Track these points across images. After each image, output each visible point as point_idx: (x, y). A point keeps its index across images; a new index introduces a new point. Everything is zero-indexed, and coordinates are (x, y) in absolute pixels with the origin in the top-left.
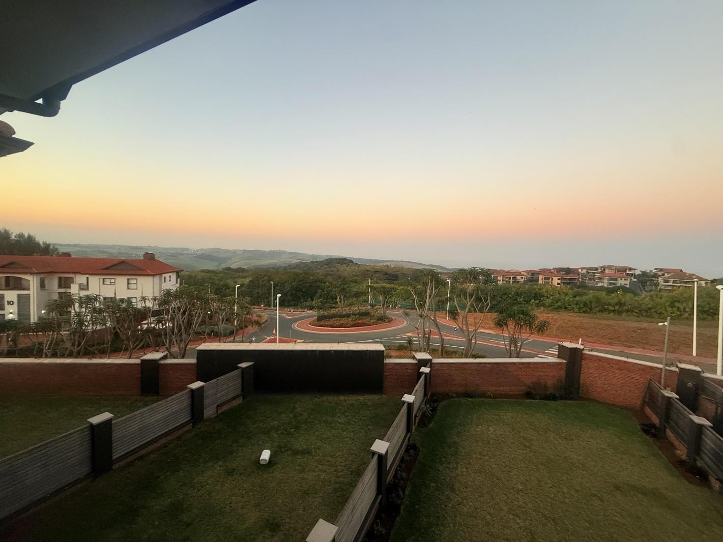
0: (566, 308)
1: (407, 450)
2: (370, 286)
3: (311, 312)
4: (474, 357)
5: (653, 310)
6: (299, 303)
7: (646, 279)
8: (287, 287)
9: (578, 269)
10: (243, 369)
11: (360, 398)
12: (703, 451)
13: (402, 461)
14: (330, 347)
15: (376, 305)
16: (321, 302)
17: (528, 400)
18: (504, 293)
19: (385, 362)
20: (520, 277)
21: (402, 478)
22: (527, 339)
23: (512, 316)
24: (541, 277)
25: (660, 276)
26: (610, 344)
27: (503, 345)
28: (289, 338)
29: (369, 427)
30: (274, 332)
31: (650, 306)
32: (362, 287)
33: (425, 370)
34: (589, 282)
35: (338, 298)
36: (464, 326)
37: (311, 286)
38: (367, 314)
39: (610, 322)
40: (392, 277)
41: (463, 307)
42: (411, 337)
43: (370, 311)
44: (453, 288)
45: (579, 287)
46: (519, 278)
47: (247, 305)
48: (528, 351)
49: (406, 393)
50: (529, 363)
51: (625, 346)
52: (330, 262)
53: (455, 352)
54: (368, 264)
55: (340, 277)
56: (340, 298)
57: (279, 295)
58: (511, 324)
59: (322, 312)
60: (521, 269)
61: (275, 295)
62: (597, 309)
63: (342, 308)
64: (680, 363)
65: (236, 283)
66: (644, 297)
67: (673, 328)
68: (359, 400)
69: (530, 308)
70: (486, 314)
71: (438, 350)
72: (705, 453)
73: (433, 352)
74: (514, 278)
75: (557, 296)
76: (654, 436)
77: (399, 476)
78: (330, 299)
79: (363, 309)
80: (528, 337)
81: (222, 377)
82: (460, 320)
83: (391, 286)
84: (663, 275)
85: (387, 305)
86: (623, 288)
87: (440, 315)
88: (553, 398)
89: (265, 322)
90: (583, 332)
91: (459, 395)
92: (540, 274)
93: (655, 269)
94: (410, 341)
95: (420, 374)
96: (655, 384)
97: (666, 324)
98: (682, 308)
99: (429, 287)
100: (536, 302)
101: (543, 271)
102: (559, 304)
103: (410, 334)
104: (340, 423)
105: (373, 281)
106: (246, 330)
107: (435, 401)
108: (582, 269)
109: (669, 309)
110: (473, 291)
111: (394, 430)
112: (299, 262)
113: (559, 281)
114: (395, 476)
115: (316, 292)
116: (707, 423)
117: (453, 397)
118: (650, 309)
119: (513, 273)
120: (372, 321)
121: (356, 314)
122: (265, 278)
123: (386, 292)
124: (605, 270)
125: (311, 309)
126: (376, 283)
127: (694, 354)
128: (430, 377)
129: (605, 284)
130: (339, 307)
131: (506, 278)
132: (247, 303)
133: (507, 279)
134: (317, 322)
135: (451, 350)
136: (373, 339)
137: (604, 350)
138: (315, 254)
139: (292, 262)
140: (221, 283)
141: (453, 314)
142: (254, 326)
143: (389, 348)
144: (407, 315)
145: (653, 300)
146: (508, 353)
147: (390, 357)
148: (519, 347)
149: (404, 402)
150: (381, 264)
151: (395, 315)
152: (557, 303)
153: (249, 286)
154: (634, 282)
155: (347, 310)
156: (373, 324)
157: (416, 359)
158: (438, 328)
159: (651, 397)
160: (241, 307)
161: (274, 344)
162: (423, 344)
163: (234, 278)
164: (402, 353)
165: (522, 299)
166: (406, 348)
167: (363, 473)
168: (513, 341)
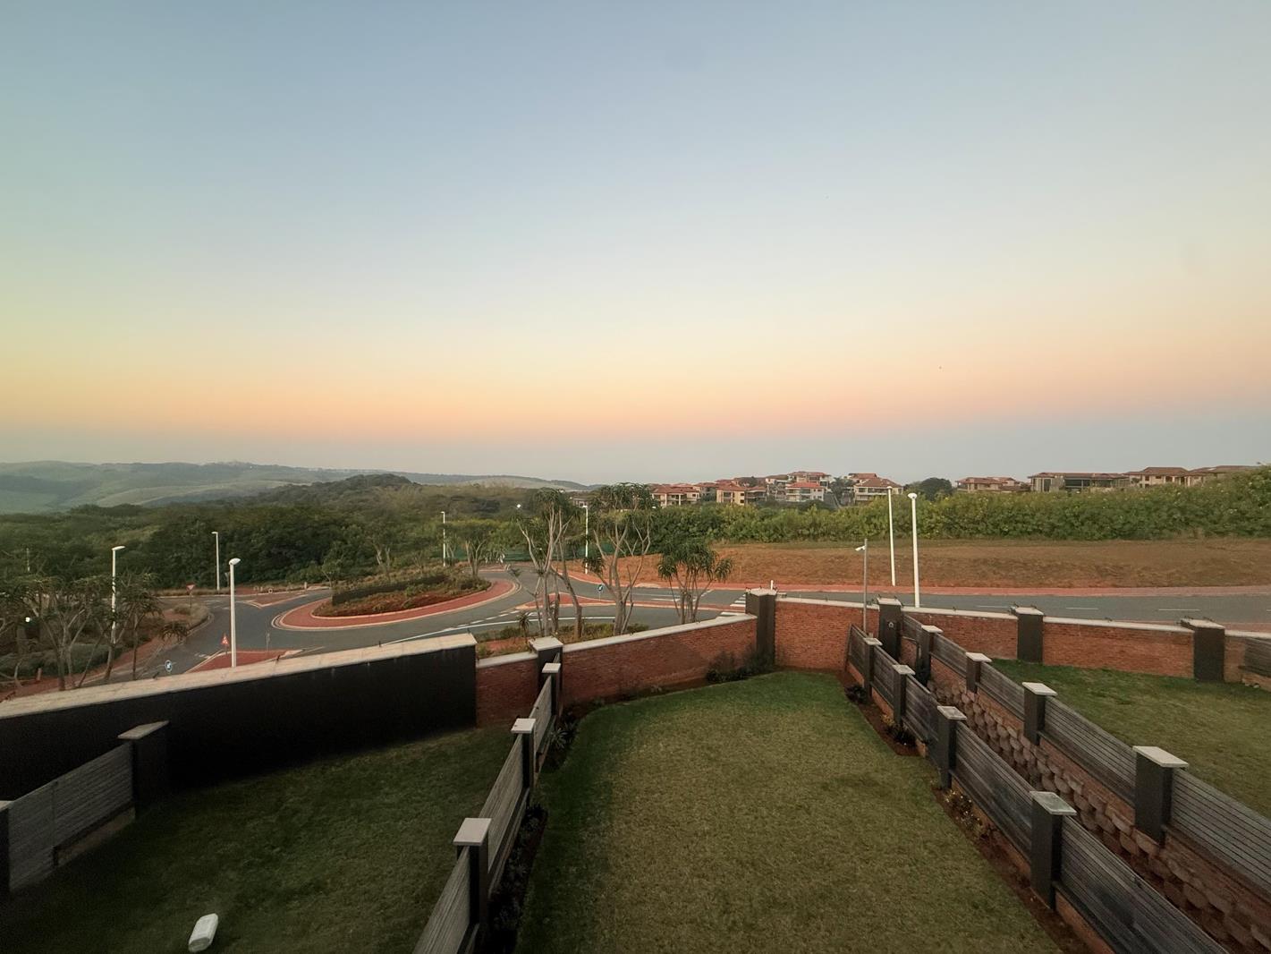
0: (752, 537)
1: (525, 821)
2: (445, 527)
3: (318, 587)
4: (631, 630)
5: (850, 531)
6: (289, 572)
7: (841, 489)
8: (257, 542)
9: (764, 479)
10: (135, 744)
11: (432, 746)
12: (908, 709)
13: (517, 844)
14: (362, 656)
15: (458, 561)
16: (341, 565)
17: (711, 686)
18: (670, 520)
19: (477, 666)
20: (692, 494)
21: (517, 877)
22: (705, 591)
23: (682, 557)
24: (719, 493)
25: (855, 484)
26: (807, 583)
27: (672, 603)
28: (264, 649)
29: (450, 798)
30: (225, 641)
31: (846, 525)
32: (430, 528)
33: (552, 667)
34: (780, 496)
35: (379, 553)
36: (613, 581)
37: (315, 535)
38: (440, 579)
39: (805, 552)
40: (488, 505)
41: (610, 551)
42: (525, 611)
43: (446, 573)
44: (592, 519)
45: (768, 504)
46: (690, 495)
47: (145, 590)
48: (707, 609)
49: (519, 717)
50: (708, 628)
51: (823, 583)
52: (359, 483)
53: (601, 627)
54: (439, 485)
55: (382, 513)
56: (383, 554)
57: (234, 561)
58: (682, 570)
59: (342, 586)
60: (693, 483)
61: (225, 561)
62: (789, 535)
63: (388, 572)
64: (881, 597)
65: (114, 542)
66: (841, 514)
67: (871, 553)
68: (430, 748)
69: (707, 541)
70: (646, 557)
71: (572, 628)
72: (910, 711)
73: (564, 633)
74: (684, 496)
75: (741, 520)
76: (861, 701)
77: (512, 875)
78: (359, 557)
79: (433, 570)
80: (707, 587)
81: (68, 776)
82: (606, 571)
83: (487, 522)
84: (858, 482)
85: (479, 557)
86: (817, 502)
87: (575, 567)
88: (741, 675)
89: (199, 624)
90: (775, 569)
91: (609, 700)
92: (718, 488)
93: (850, 474)
94: (524, 621)
95: (542, 677)
96: (858, 631)
97: (864, 548)
98: (878, 524)
99: (552, 520)
100: (715, 531)
101: (721, 484)
102: (744, 532)
103: (524, 607)
104: (390, 806)
105: (450, 515)
106: (143, 649)
107: (570, 720)
108: (770, 478)
109: (867, 527)
110: (624, 521)
111: (499, 790)
112: (285, 486)
113: (743, 498)
114: (505, 877)
115: (329, 546)
116: (910, 671)
117: (600, 705)
118: (847, 529)
119: (681, 489)
120: (451, 592)
121: (417, 583)
122: (197, 526)
123: (477, 535)
124: (795, 478)
125: (317, 582)
126: (457, 519)
127: (894, 583)
128: (561, 679)
129: (796, 498)
130: (381, 572)
131: (673, 496)
132: (145, 586)
133: (674, 499)
134: (331, 608)
135: (595, 624)
136: (455, 626)
137: (800, 592)
138: (324, 468)
139: (269, 487)
140: (67, 544)
141: (595, 563)
142: (166, 638)
143: (483, 637)
144: (515, 573)
145: (849, 517)
146: (679, 615)
147: (489, 654)
148: (694, 604)
149: (516, 735)
150: (465, 483)
151: (496, 575)
152: (741, 530)
153: (152, 544)
154: (829, 493)
155: (398, 576)
156: (454, 596)
157: (534, 649)
158: (572, 590)
159: (854, 649)
160: (128, 596)
161: (223, 671)
162: (547, 621)
163: (108, 530)
164: (509, 643)
165: (695, 529)
166: (517, 632)
167: (440, 892)
168: (686, 596)
